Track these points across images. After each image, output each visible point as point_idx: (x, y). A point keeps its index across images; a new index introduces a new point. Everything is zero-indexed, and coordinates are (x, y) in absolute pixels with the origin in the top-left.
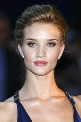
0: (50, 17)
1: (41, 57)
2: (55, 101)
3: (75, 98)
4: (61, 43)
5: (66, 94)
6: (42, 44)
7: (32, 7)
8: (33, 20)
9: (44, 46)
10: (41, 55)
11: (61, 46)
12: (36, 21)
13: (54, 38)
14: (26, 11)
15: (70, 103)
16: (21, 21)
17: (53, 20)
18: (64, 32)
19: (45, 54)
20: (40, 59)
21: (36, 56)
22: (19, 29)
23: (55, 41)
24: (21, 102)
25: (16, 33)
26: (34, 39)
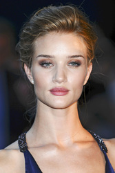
0: (73, 22)
1: (60, 83)
2: (79, 148)
3: (107, 143)
4: (88, 61)
5: (94, 136)
6: (61, 63)
7: (45, 8)
8: (47, 27)
9: (64, 66)
10: (60, 79)
11: (88, 65)
12: (52, 29)
13: (78, 54)
14: (37, 15)
15: (100, 150)
16: (28, 30)
17: (76, 27)
18: (92, 46)
19: (65, 77)
20: (58, 85)
21: (53, 81)
22: (26, 41)
23: (79, 58)
24: (30, 150)
25: (22, 48)
26: (49, 56)
